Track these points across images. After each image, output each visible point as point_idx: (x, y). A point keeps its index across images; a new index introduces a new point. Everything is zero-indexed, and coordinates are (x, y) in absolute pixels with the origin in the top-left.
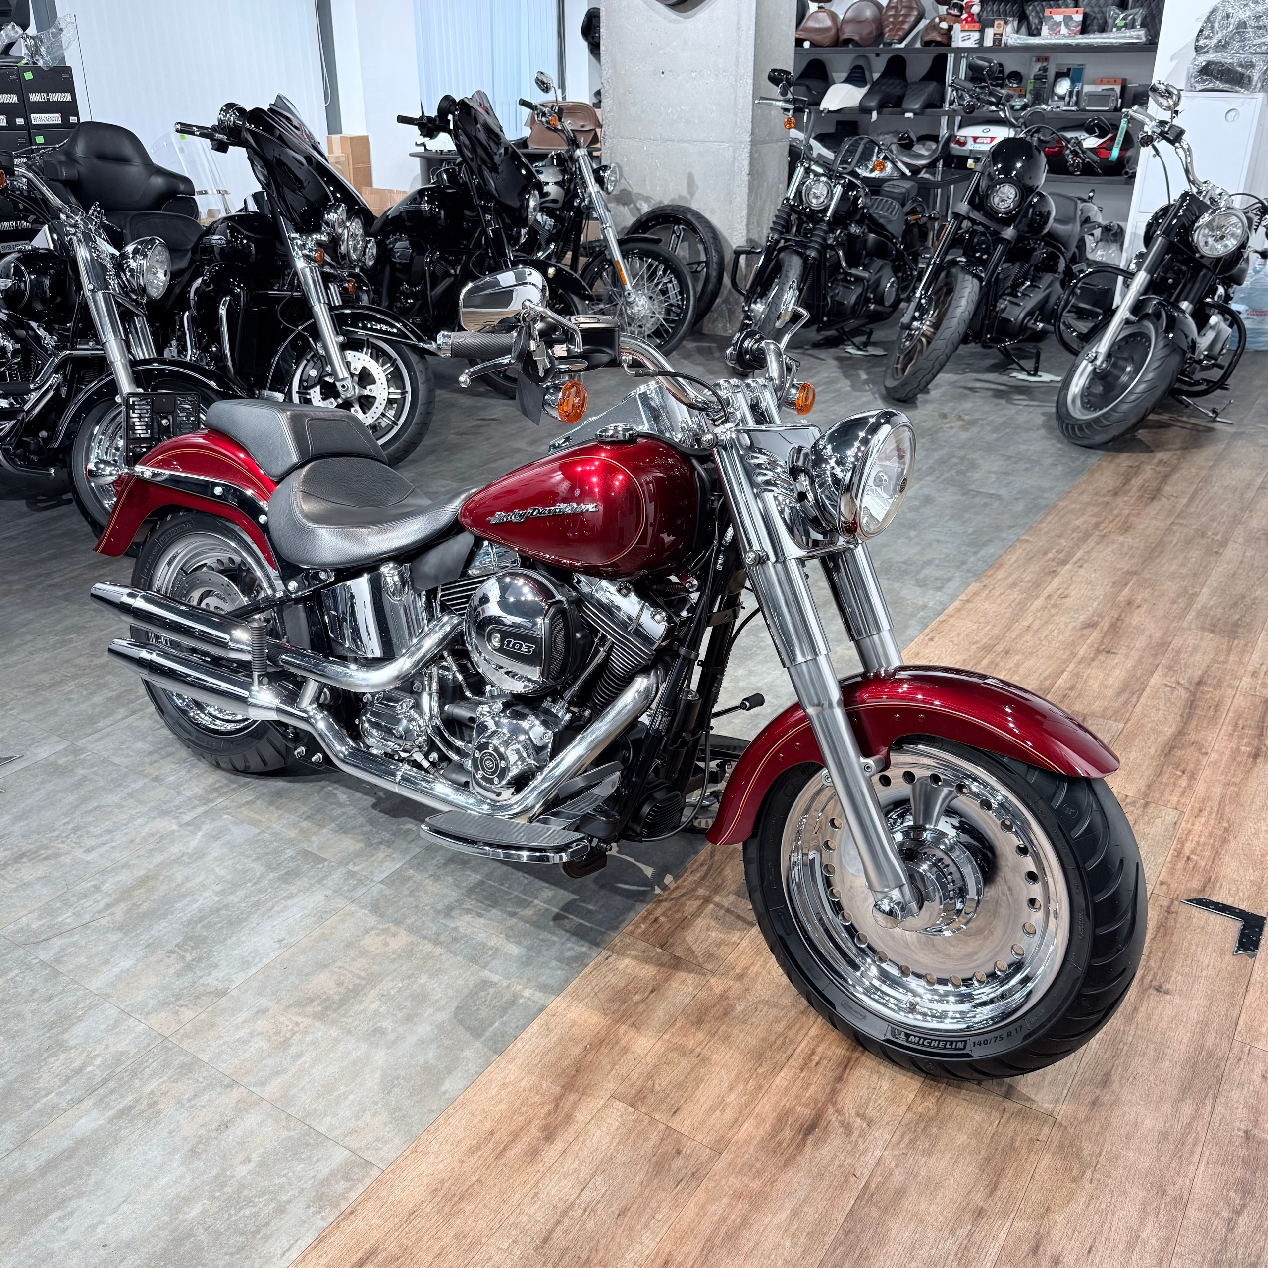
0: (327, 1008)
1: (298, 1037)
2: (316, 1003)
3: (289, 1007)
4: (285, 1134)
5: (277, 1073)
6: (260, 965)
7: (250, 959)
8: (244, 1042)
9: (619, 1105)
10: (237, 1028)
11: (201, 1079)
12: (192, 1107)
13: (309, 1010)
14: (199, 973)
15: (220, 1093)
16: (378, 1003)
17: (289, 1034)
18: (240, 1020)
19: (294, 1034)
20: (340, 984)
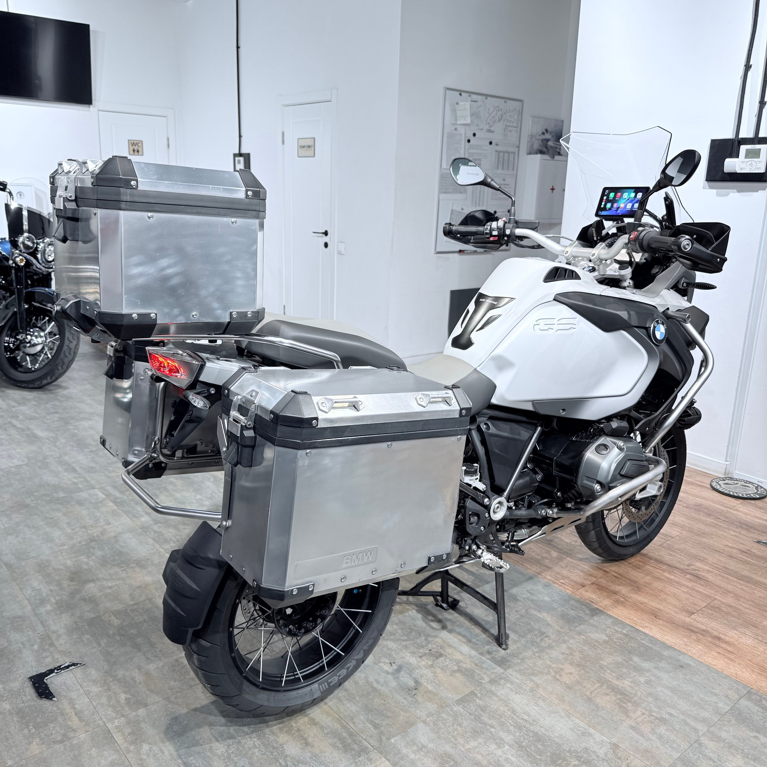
0: (629, 701)
1: (654, 714)
2: (624, 705)
3: (628, 716)
4: (733, 721)
5: (686, 724)
6: (587, 727)
7: (579, 733)
8: (660, 737)
9: (693, 616)
10: (648, 739)
11: (696, 757)
12: (720, 761)
13: (630, 708)
14: (594, 757)
15: (706, 748)
16: (624, 681)
17: (653, 718)
18: (640, 738)
19: (653, 716)
20: (607, 694)
